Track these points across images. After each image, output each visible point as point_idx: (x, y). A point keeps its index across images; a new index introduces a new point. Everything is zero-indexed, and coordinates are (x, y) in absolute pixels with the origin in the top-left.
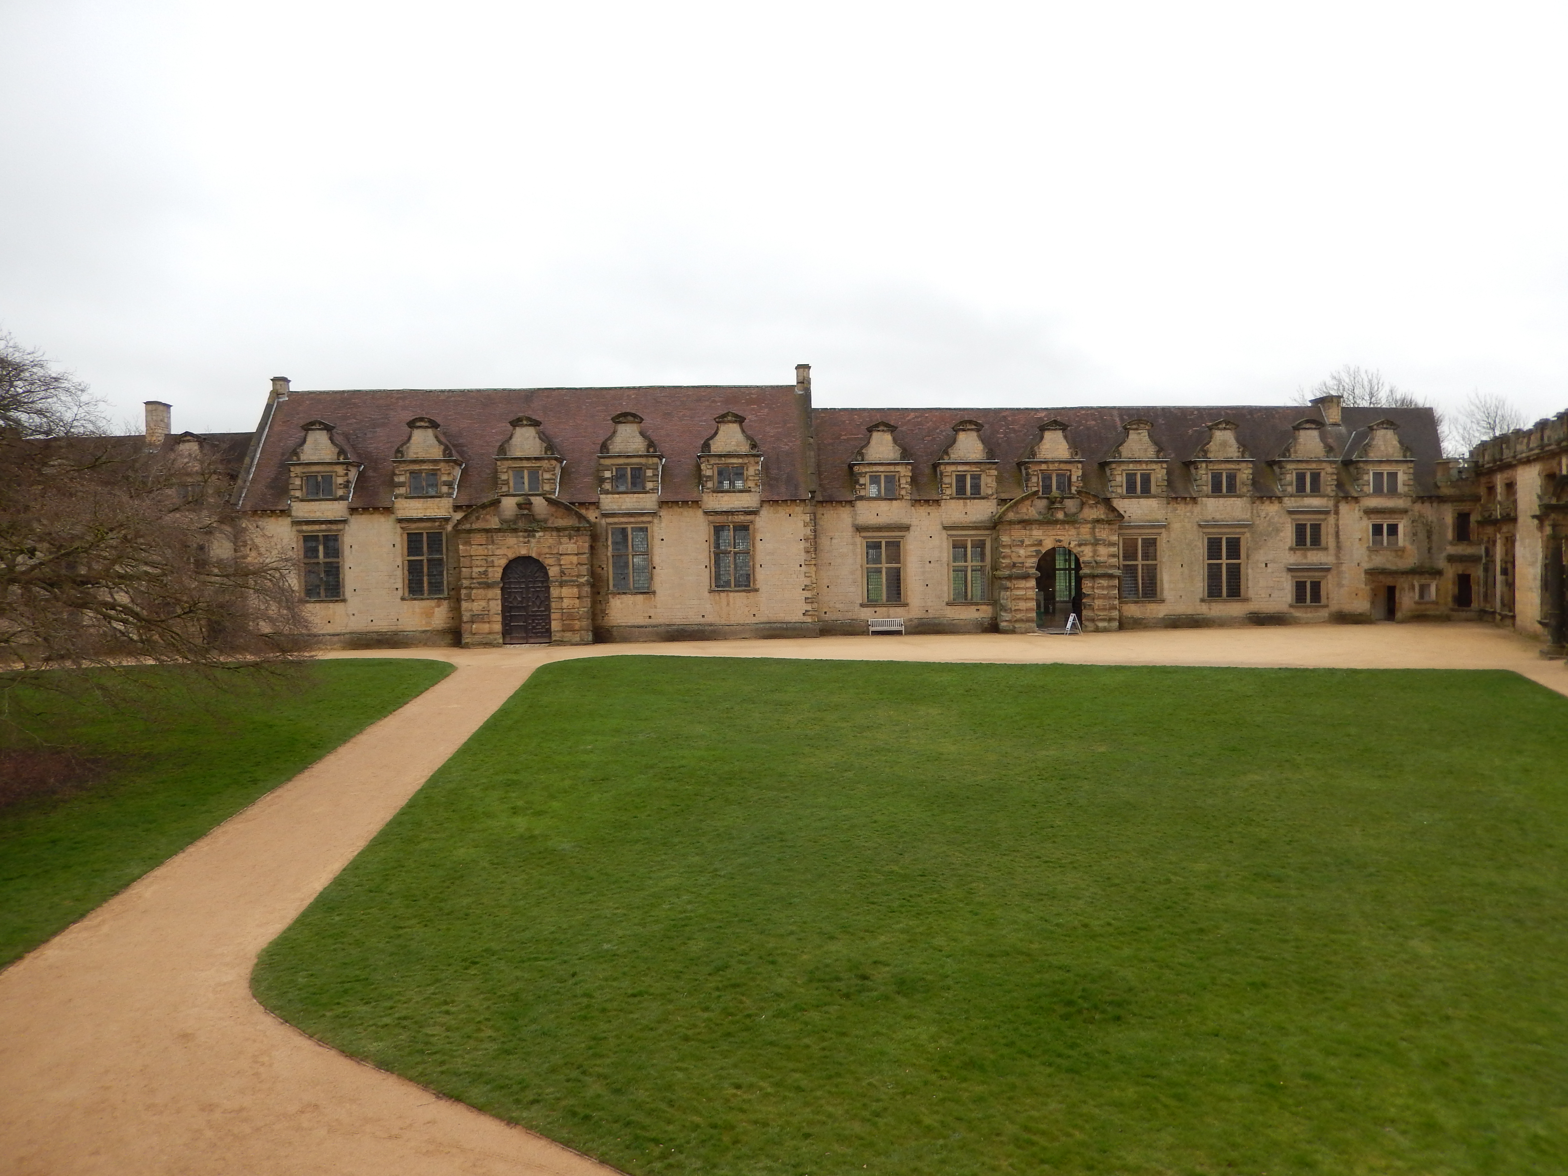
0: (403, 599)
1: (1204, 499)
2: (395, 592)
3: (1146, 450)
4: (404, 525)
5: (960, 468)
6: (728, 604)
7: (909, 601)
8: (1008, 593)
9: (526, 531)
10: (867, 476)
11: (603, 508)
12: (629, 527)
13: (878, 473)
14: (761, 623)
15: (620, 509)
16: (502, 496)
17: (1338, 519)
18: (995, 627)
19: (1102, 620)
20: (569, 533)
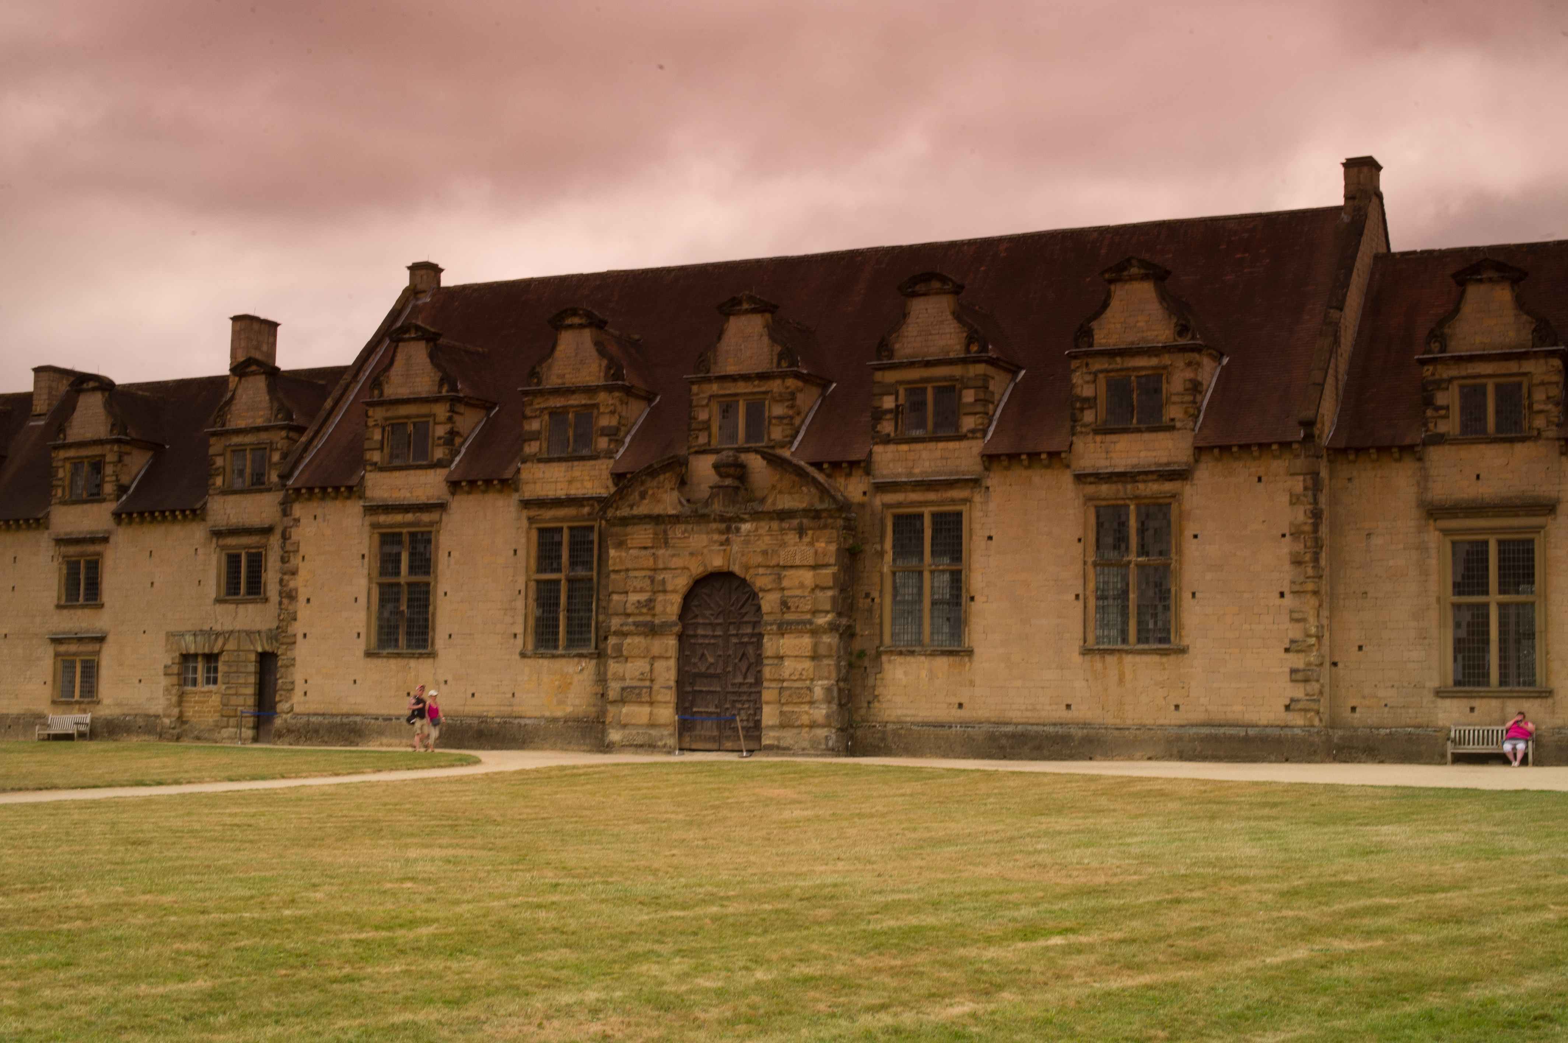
0: (523, 655)
2: (512, 640)
4: (532, 513)
6: (1121, 681)
7: (1555, 683)
9: (722, 519)
10: (1455, 388)
11: (877, 473)
12: (927, 511)
13: (1479, 381)
14: (1192, 725)
15: (910, 474)
16: (697, 452)
20: (800, 525)
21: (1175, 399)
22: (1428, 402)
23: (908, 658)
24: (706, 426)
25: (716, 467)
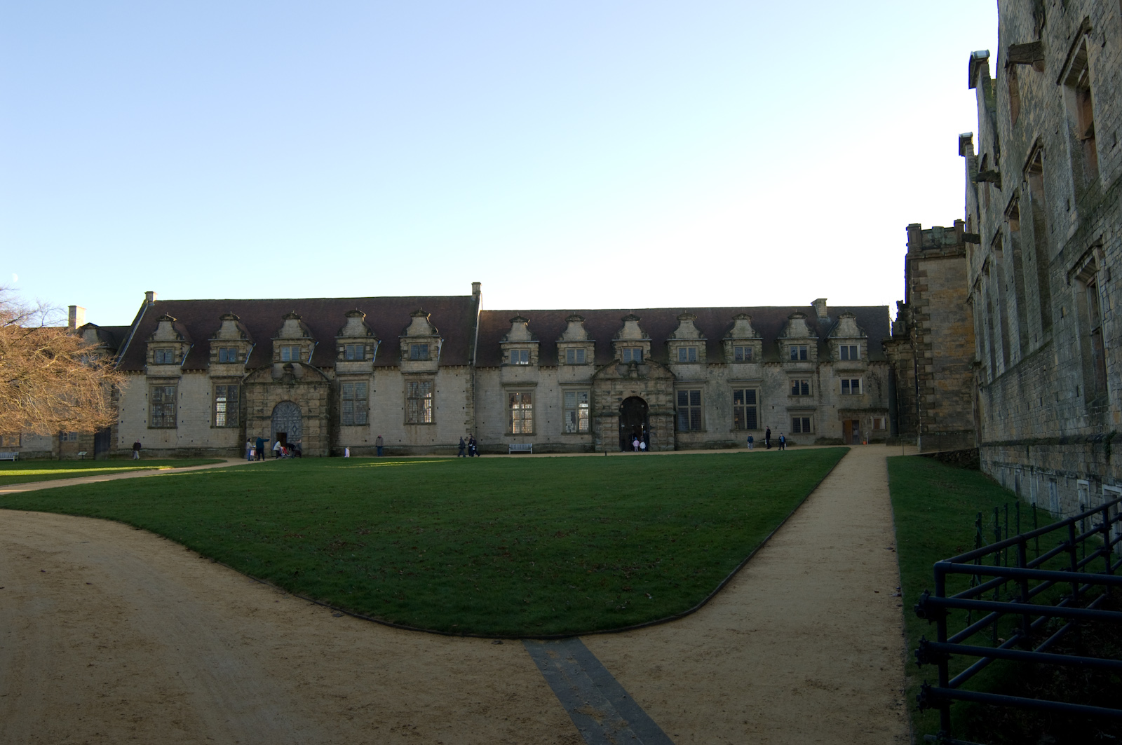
0: (212, 427)
1: (730, 364)
2: (207, 423)
3: (692, 333)
4: (214, 381)
5: (570, 345)
6: (416, 433)
7: (537, 432)
8: (600, 426)
9: (288, 384)
11: (338, 370)
12: (355, 383)
13: (517, 349)
14: (438, 445)
15: (349, 372)
16: (276, 363)
17: (819, 377)
18: (593, 449)
19: (663, 444)
20: (315, 386)
21: (430, 351)
22: (503, 355)
23: (349, 427)
24: (279, 354)
25: (284, 367)
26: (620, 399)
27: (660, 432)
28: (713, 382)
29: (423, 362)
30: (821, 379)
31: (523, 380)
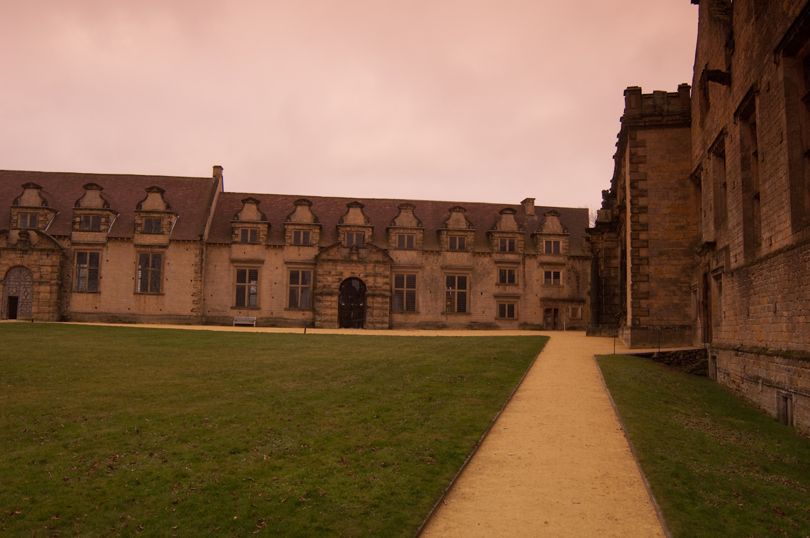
1: (445, 252)
3: (411, 222)
5: (297, 227)
6: (145, 302)
7: (261, 307)
8: (320, 304)
9: (21, 250)
10: (240, 230)
11: (73, 240)
12: (88, 252)
13: (246, 228)
14: (165, 315)
15: (83, 241)
16: (12, 229)
17: (524, 268)
18: (313, 325)
19: (378, 323)
20: (48, 253)
21: (164, 226)
22: (233, 233)
23: (81, 294)
24: (16, 221)
25: (19, 234)
26: (340, 279)
27: (375, 312)
28: (428, 268)
29: (156, 235)
30: (526, 269)
31: (251, 257)
